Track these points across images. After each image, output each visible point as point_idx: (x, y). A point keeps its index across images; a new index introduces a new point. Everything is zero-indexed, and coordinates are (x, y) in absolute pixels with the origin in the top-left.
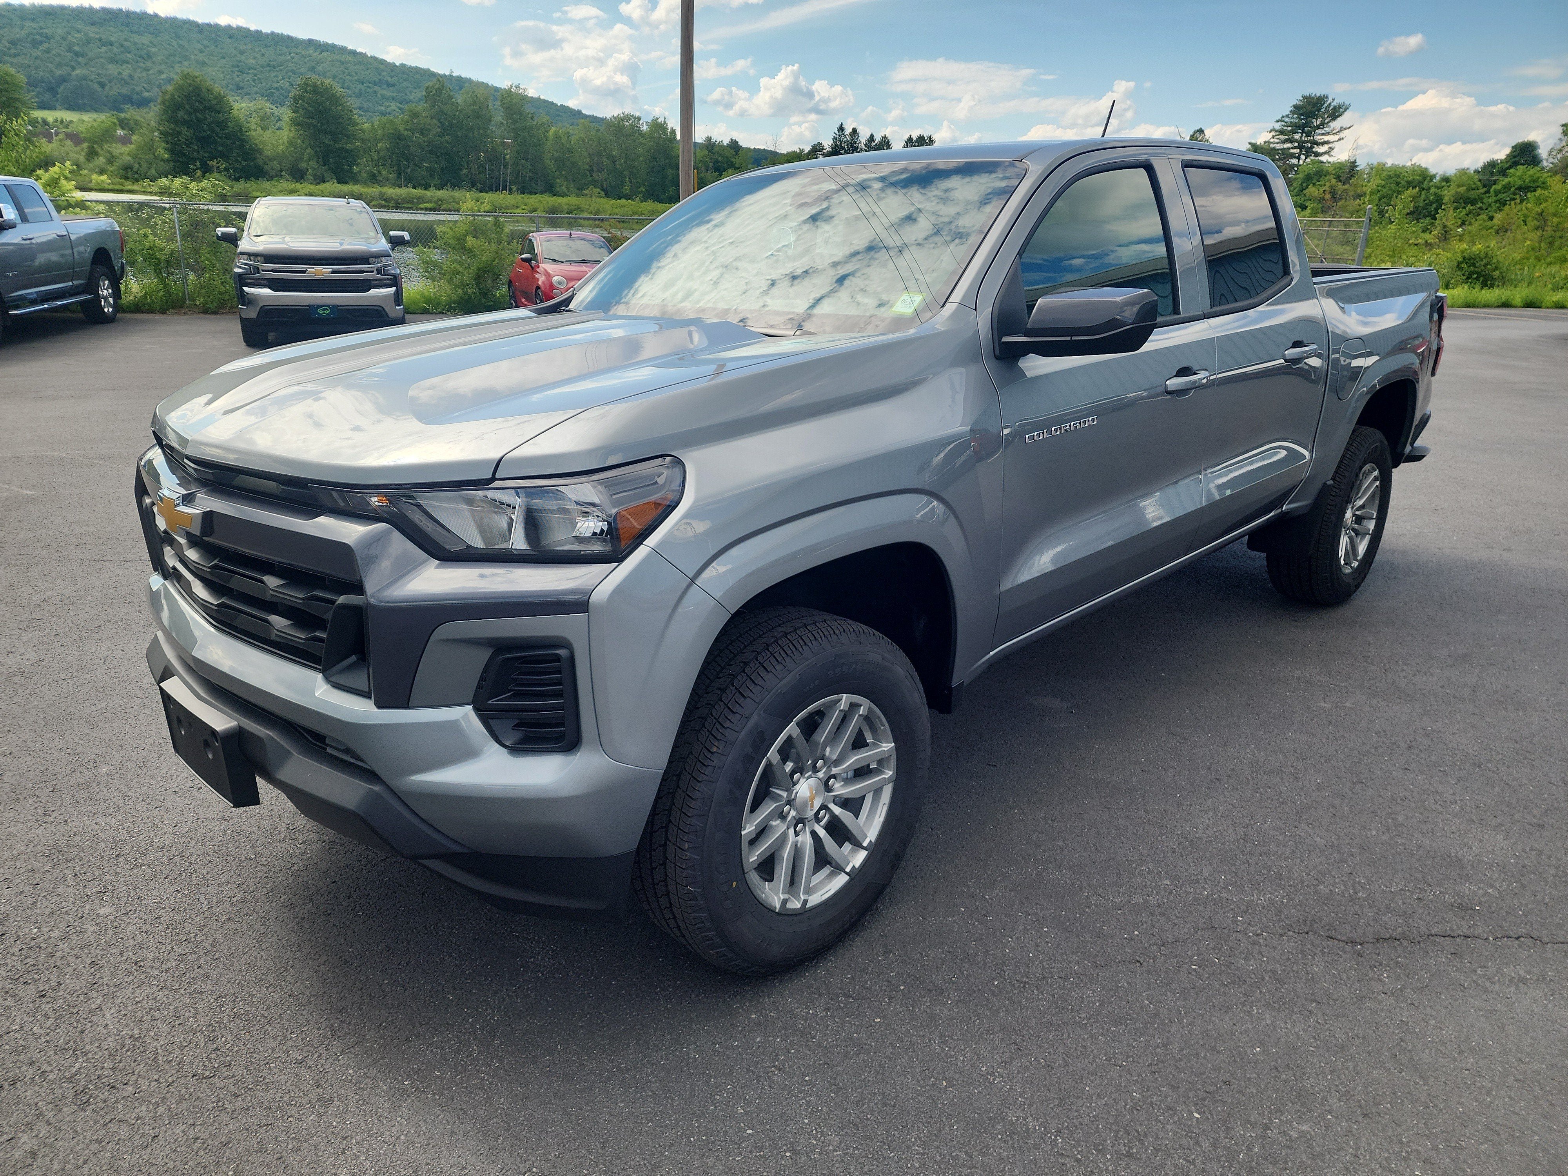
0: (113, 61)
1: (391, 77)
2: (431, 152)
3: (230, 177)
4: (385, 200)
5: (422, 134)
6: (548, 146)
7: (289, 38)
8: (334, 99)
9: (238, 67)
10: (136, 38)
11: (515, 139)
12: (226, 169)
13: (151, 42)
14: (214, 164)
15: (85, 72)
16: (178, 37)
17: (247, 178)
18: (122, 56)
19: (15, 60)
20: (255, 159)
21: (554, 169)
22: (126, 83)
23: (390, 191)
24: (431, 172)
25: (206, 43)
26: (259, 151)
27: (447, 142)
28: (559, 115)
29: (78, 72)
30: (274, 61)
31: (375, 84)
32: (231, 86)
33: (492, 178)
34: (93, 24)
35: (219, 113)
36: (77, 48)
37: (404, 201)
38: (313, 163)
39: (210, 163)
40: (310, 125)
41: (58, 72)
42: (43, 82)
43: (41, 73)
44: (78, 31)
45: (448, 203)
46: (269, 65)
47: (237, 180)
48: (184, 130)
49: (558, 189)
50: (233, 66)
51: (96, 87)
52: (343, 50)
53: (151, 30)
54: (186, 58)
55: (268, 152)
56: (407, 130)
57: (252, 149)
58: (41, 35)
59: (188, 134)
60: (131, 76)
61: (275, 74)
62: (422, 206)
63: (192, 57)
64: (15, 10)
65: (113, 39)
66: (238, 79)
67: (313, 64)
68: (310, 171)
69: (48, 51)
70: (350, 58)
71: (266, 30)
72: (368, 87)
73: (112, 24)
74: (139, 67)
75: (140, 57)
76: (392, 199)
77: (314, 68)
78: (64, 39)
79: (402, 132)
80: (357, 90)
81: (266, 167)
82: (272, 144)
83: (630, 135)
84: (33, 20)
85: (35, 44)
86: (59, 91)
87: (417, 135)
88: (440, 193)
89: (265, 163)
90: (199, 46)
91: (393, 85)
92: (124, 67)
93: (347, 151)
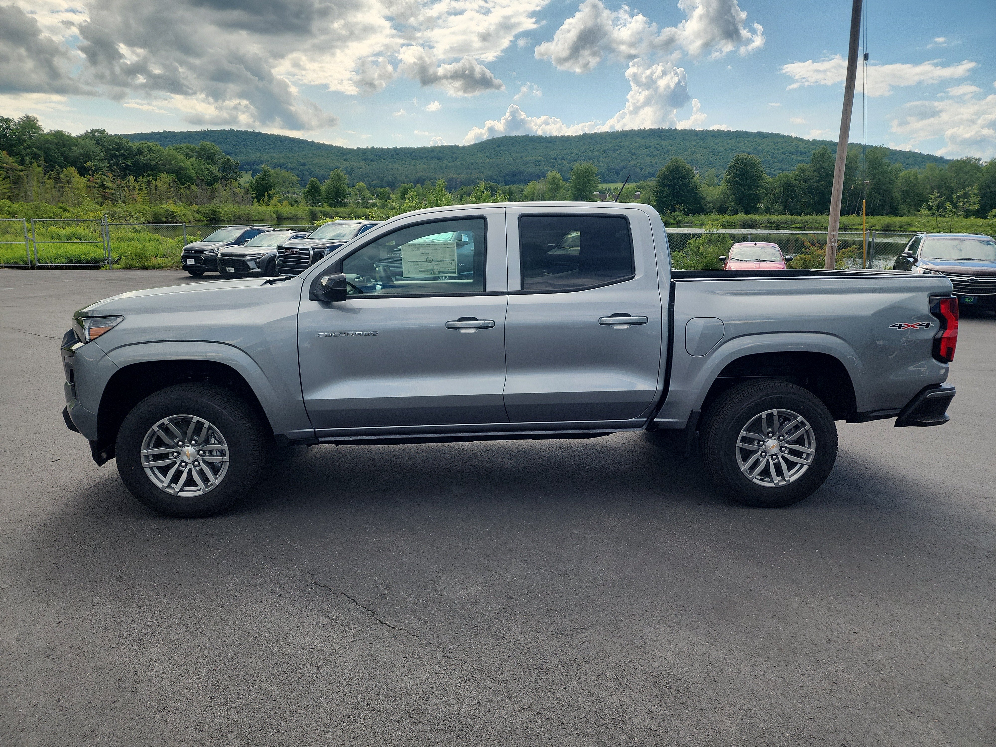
0: (649, 156)
1: (805, 148)
2: (809, 192)
3: (684, 214)
4: (770, 223)
5: (805, 182)
6: (899, 182)
7: (746, 132)
8: (752, 165)
9: (712, 152)
10: (663, 143)
11: (872, 180)
12: (684, 209)
13: (670, 144)
14: (678, 207)
15: (635, 163)
16: (684, 139)
17: (694, 214)
18: (654, 153)
19: (604, 160)
20: (701, 203)
21: (899, 199)
22: (653, 166)
23: (775, 218)
24: (807, 204)
25: (698, 141)
26: (704, 198)
27: (822, 185)
28: (923, 161)
29: (632, 163)
30: (734, 146)
31: (793, 153)
32: (706, 163)
33: (851, 206)
34: (643, 138)
35: (686, 179)
36: (633, 151)
37: (782, 223)
38: (733, 204)
39: (676, 206)
40: (737, 182)
41: (622, 164)
42: (614, 169)
43: (614, 165)
44: (636, 142)
45: (812, 223)
46: (730, 149)
47: (688, 215)
48: (666, 190)
49: (900, 212)
50: (710, 152)
51: (638, 170)
52: (778, 136)
53: (671, 137)
54: (686, 150)
55: (709, 199)
56: (796, 180)
57: (700, 197)
58: (618, 146)
59: (668, 191)
60: (656, 163)
61: (732, 154)
62: (793, 226)
63: (689, 149)
64: (609, 135)
65: (652, 144)
66: (711, 159)
67: (756, 146)
68: (730, 208)
69: (620, 154)
70: (781, 140)
71: (733, 130)
72: (788, 156)
73: (653, 136)
74: (661, 157)
75: (663, 152)
76: (775, 222)
77: (756, 148)
78: (628, 147)
79: (792, 181)
80: (780, 159)
81: (705, 207)
82: (712, 195)
83: (969, 172)
84: (616, 139)
85: (615, 151)
86: (621, 173)
87: (802, 183)
88: (808, 218)
89: (706, 205)
90: (695, 143)
91: (805, 153)
92: (654, 158)
93: (755, 195)
